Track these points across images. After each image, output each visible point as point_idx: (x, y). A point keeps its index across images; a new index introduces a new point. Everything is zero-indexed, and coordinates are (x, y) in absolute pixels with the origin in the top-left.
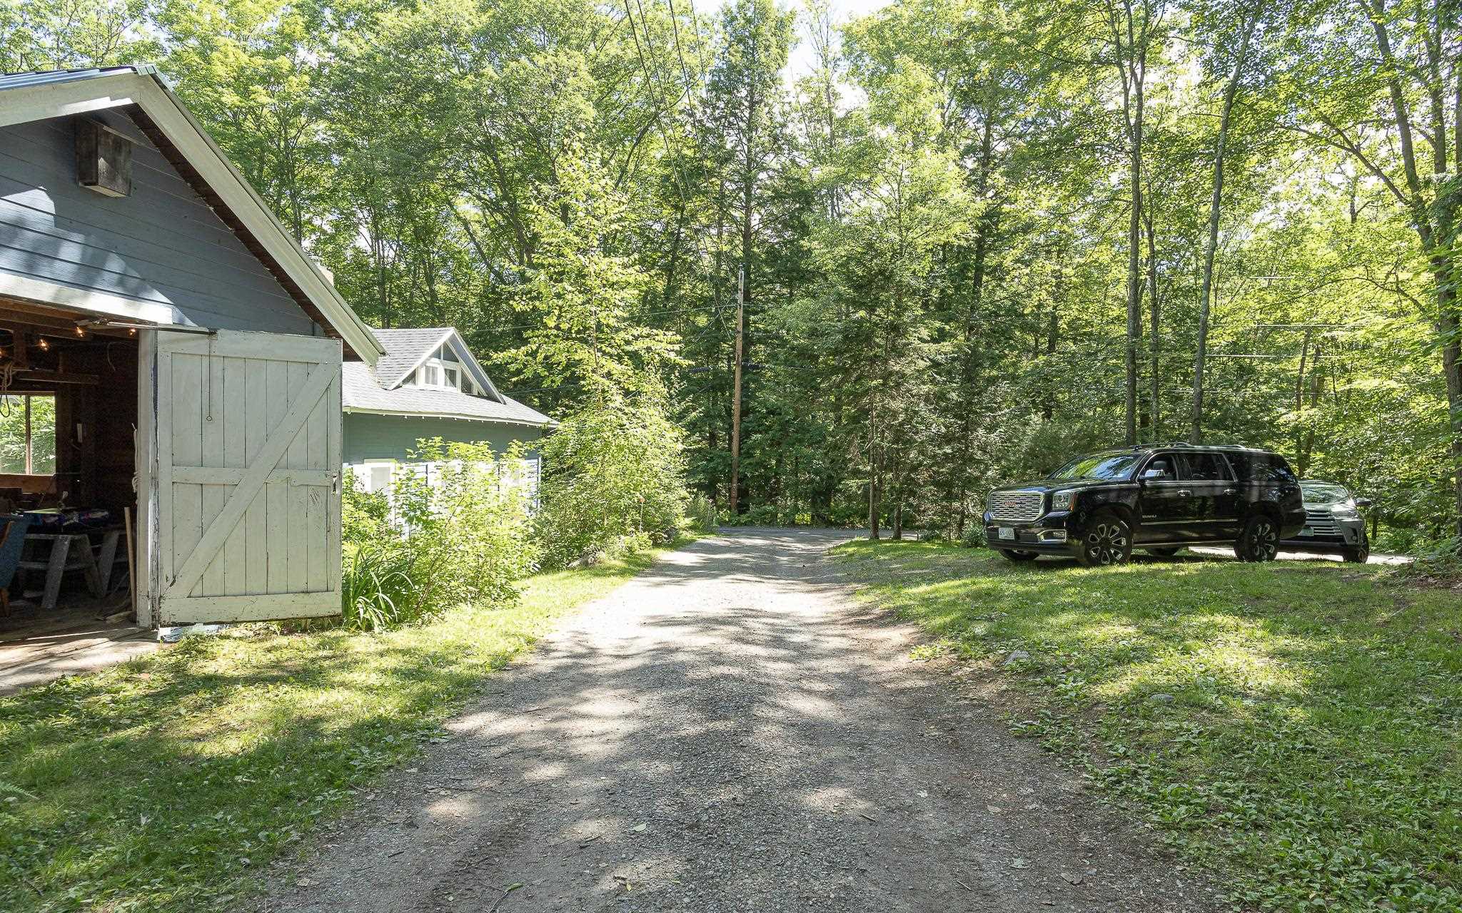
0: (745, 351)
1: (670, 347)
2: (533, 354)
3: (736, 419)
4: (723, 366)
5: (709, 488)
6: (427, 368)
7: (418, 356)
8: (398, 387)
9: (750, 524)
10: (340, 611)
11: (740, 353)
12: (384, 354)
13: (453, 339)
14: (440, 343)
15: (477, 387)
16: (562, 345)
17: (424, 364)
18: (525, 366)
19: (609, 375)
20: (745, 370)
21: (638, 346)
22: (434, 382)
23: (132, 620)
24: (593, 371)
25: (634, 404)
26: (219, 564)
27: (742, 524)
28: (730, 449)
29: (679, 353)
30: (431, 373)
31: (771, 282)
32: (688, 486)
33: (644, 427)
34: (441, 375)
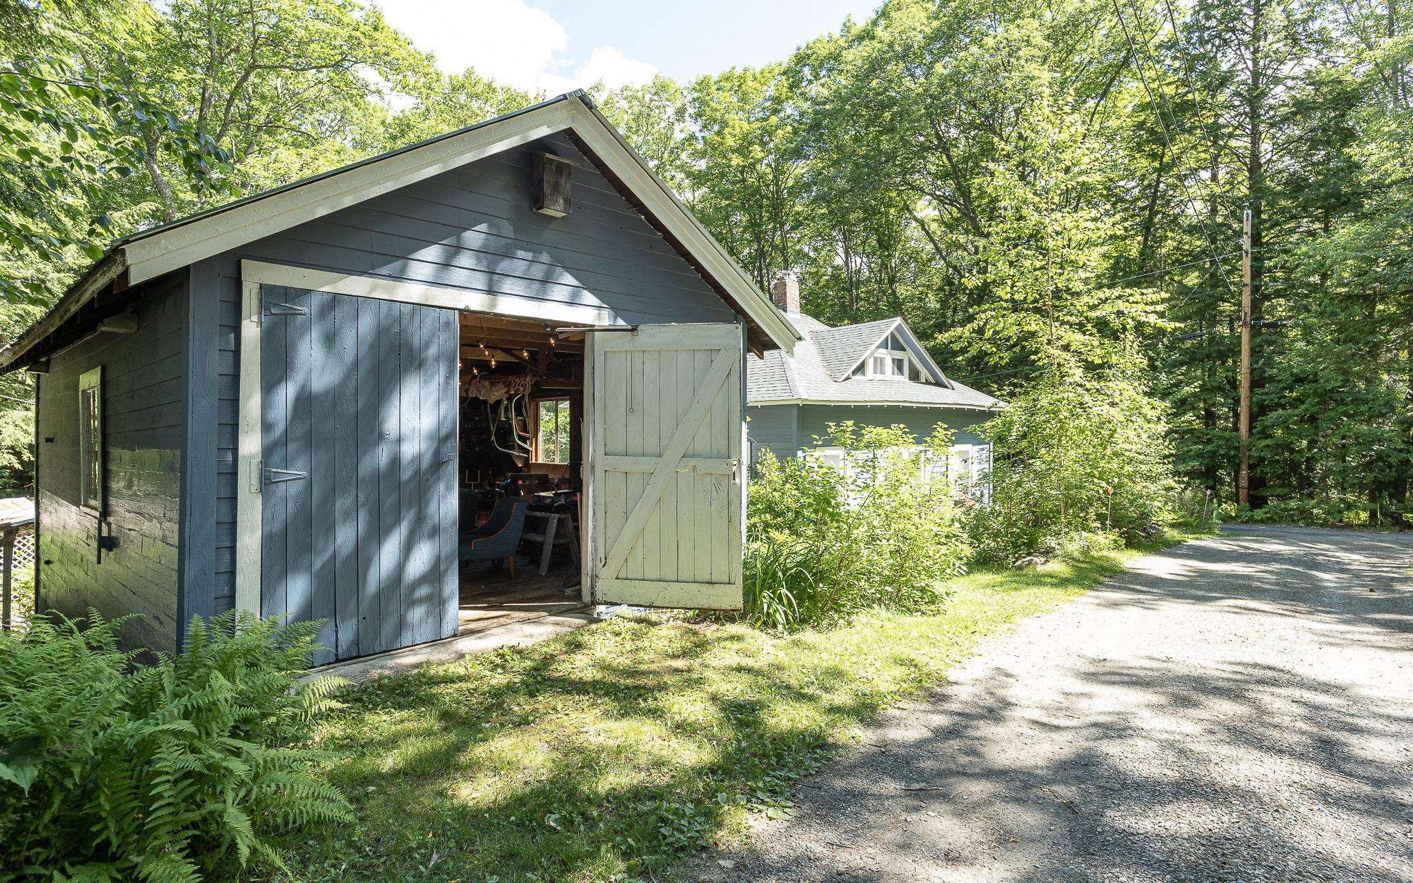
0: (1255, 306)
1: (1148, 308)
2: (981, 331)
3: (1244, 391)
4: (1225, 330)
5: (1207, 476)
6: (875, 359)
7: (866, 348)
8: (848, 378)
9: (1270, 521)
10: (740, 605)
11: (1248, 310)
12: (800, 339)
13: (899, 328)
14: (888, 333)
15: (924, 374)
16: (1012, 318)
17: (872, 353)
18: (970, 344)
19: (1066, 348)
20: (1255, 331)
21: (1105, 311)
22: (882, 372)
23: (578, 595)
24: (1049, 342)
25: (1100, 378)
26: (639, 548)
27: (1256, 522)
28: (1236, 428)
29: (1161, 315)
30: (879, 362)
31: (1293, 217)
32: (1176, 473)
33: (1112, 404)
34: (889, 364)
